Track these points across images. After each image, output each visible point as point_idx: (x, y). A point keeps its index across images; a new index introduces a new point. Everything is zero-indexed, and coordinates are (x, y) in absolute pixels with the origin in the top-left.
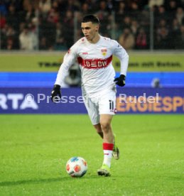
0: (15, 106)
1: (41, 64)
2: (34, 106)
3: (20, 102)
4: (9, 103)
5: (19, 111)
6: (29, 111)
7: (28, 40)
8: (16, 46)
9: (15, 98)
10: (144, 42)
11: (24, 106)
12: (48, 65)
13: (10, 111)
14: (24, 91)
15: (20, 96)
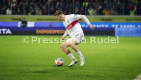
0: (4, 33)
1: (12, 19)
2: (10, 33)
3: (6, 31)
4: (2, 32)
5: (5, 34)
6: (8, 34)
7: (9, 11)
8: (5, 13)
9: (4, 30)
10: (46, 12)
11: (7, 33)
12: (15, 19)
13: (2, 34)
14: (7, 28)
15: (6, 30)
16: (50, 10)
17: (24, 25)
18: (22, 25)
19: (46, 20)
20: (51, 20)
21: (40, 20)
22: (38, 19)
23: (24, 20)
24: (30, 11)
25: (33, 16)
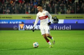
10: (73, 12)
16: (76, 10)
17: (55, 22)
18: (54, 22)
19: (74, 17)
20: (77, 17)
21: (68, 18)
22: (66, 17)
23: (55, 18)
24: (60, 11)
25: (63, 15)
